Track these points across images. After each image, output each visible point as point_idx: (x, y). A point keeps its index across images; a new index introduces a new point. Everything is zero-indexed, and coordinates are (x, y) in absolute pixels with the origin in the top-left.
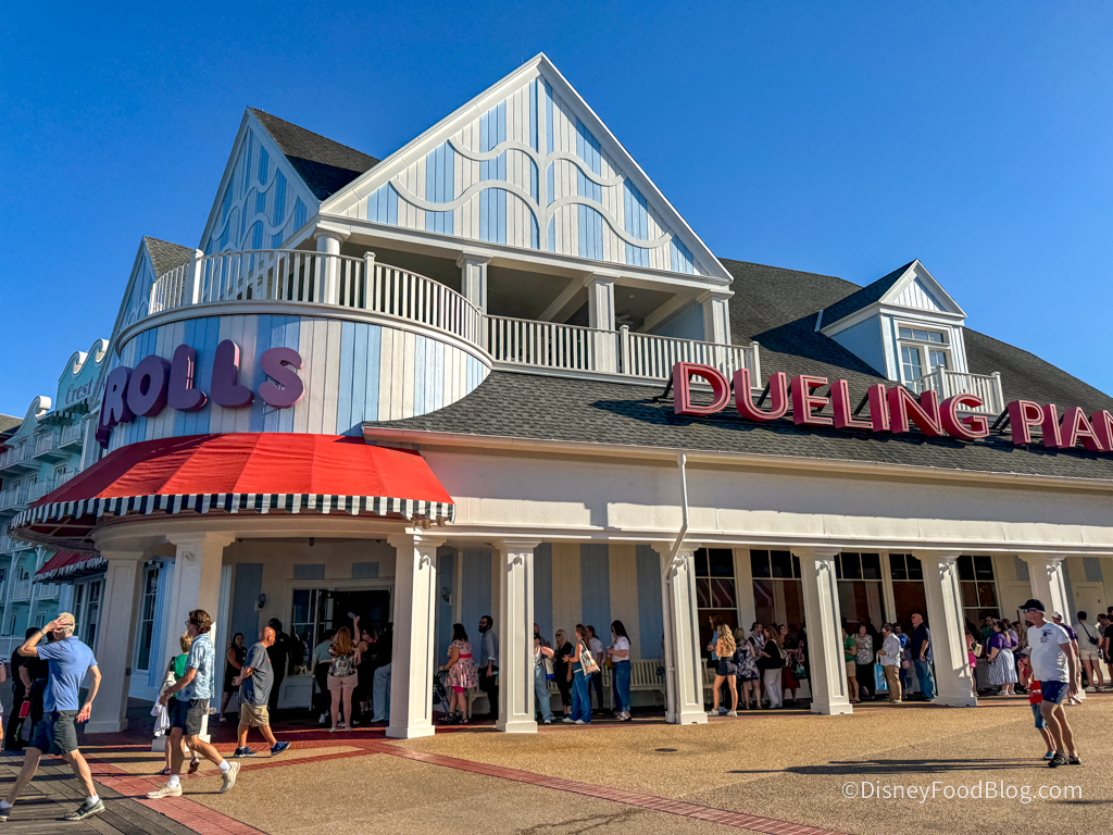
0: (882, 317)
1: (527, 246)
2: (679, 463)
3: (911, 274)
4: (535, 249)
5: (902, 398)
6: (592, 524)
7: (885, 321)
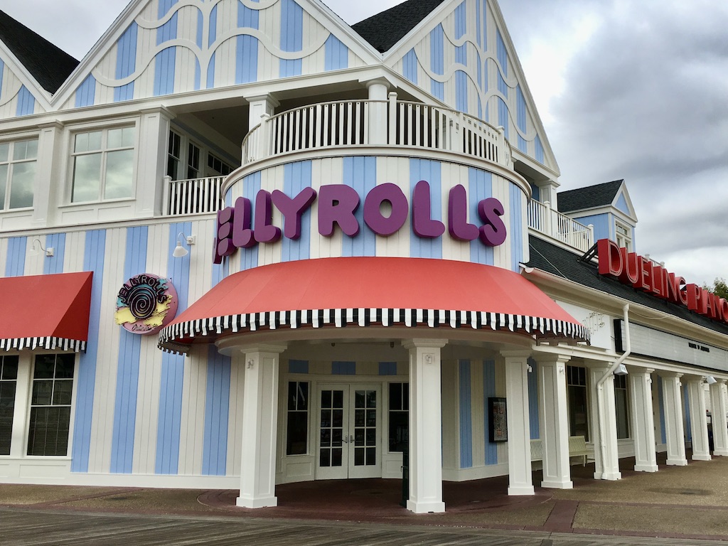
0: (610, 214)
7: (611, 217)
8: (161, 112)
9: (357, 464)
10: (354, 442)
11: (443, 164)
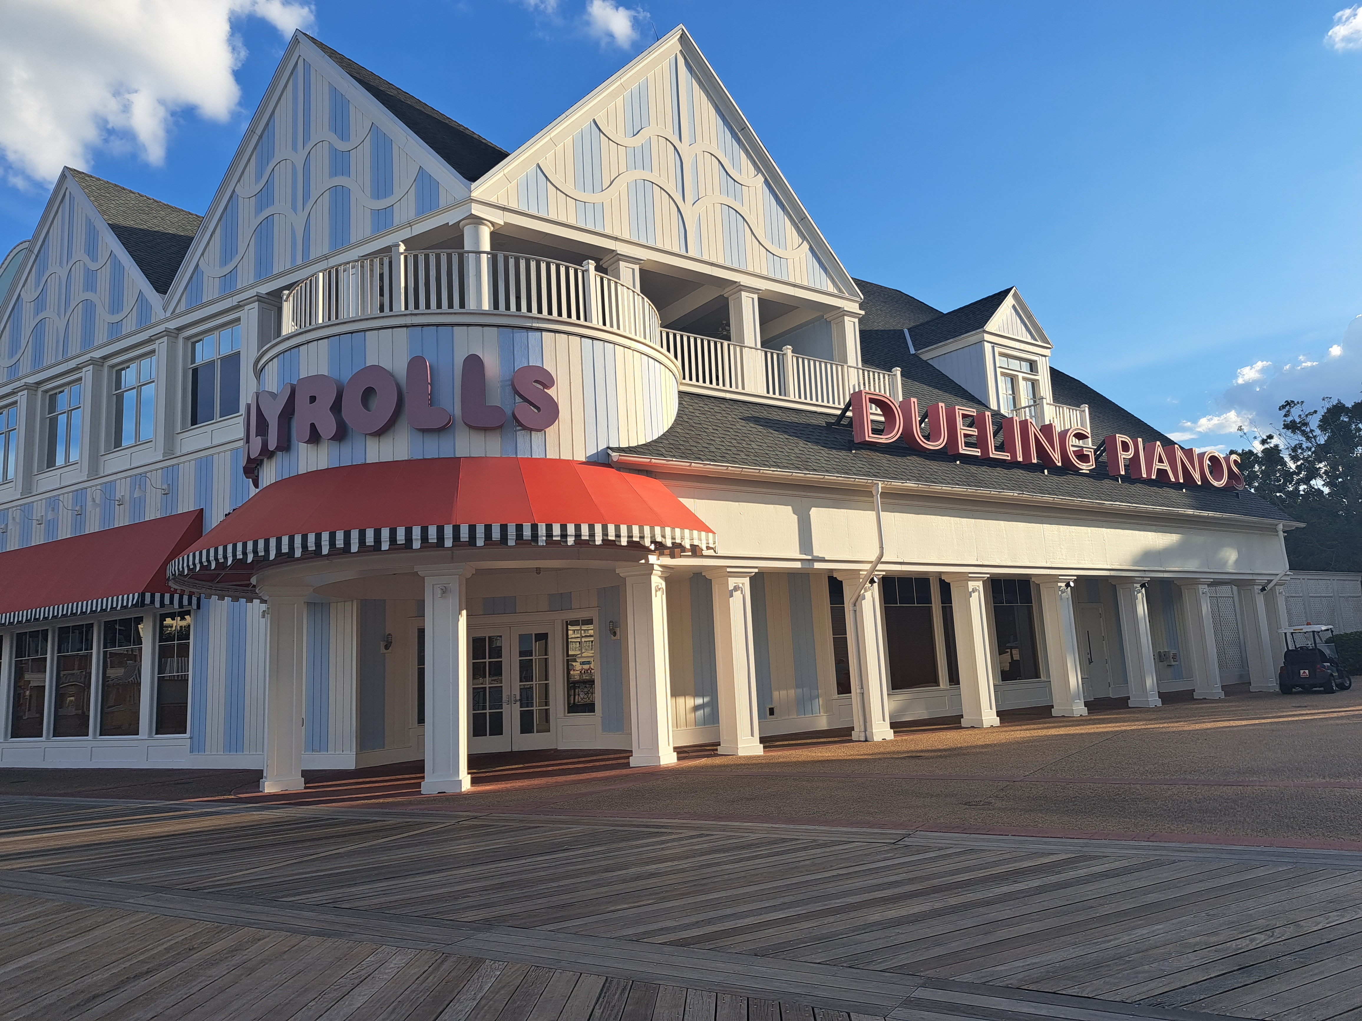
0: (985, 343)
1: (676, 250)
2: (874, 493)
3: (1009, 301)
4: (683, 252)
5: (1032, 431)
6: (801, 553)
7: (988, 347)
8: (258, 301)
9: (523, 731)
10: (518, 703)
11: (455, 328)
